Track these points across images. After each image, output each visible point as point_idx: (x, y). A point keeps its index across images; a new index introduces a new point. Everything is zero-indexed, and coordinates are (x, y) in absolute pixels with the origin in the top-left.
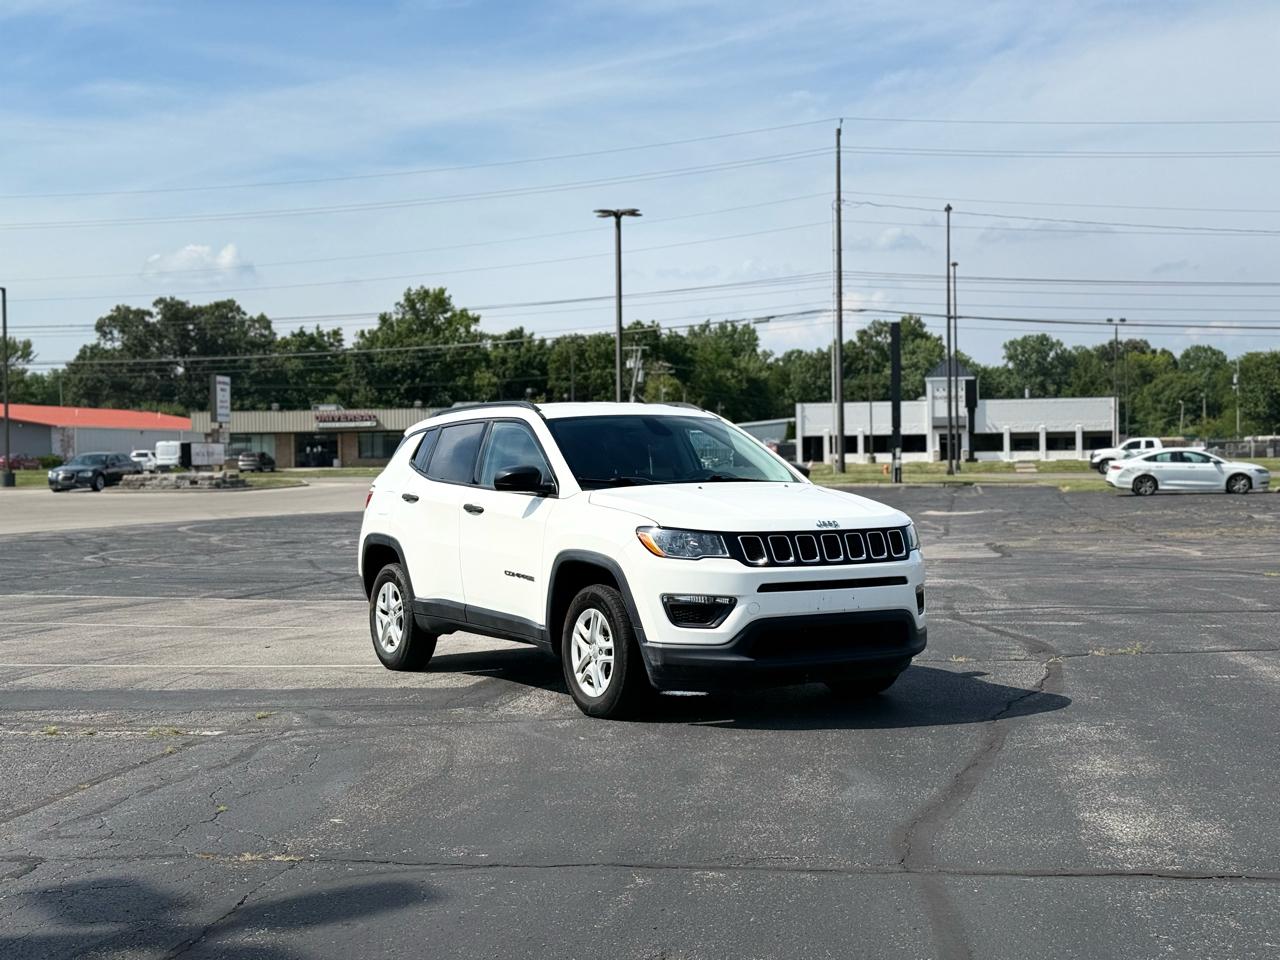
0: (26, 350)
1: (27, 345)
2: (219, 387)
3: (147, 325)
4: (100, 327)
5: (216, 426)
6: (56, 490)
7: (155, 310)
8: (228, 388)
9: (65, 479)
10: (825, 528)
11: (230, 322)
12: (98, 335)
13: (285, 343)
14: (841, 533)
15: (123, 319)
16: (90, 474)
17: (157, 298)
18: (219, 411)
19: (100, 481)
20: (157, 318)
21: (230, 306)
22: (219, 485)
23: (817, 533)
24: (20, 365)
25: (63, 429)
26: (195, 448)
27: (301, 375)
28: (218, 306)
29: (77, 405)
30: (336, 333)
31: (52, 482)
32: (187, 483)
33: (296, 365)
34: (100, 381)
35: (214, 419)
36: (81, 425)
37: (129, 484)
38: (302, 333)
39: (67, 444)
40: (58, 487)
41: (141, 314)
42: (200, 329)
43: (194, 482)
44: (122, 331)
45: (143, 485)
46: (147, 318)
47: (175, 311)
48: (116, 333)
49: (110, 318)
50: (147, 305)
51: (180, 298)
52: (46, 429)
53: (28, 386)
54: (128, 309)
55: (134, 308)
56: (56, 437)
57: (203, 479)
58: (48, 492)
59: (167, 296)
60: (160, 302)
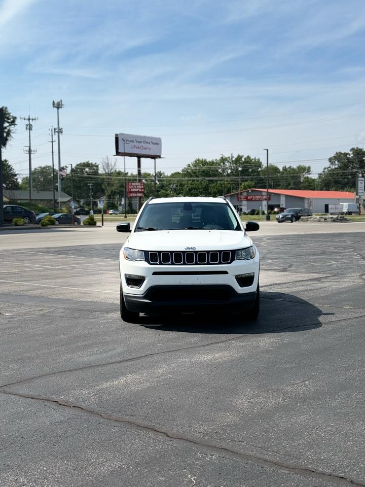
0: (309, 170)
1: (309, 168)
2: (359, 182)
3: (348, 159)
4: (330, 160)
5: (358, 197)
6: (279, 222)
7: (351, 153)
8: (363, 182)
9: (282, 218)
15: (339, 157)
16: (290, 216)
17: (351, 148)
18: (359, 191)
19: (294, 219)
20: (351, 156)
22: (335, 220)
24: (306, 175)
25: (309, 199)
26: (330, 206)
31: (277, 219)
32: (323, 220)
35: (357, 194)
36: (315, 197)
37: (303, 220)
39: (310, 204)
41: (346, 154)
43: (325, 219)
44: (338, 162)
45: (307, 220)
46: (348, 156)
48: (337, 162)
49: (334, 157)
50: (348, 151)
52: (303, 199)
54: (341, 153)
55: (343, 152)
56: (306, 202)
57: (329, 218)
58: (276, 223)
59: (355, 147)
60: (353, 149)
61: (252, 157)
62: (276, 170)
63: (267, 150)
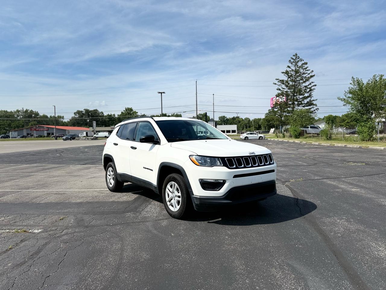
0: (63, 118)
1: (63, 117)
2: (94, 123)
3: (83, 113)
4: (75, 113)
5: (93, 129)
6: (64, 140)
7: (84, 111)
8: (95, 123)
9: (65, 138)
10: (251, 155)
11: (96, 113)
12: (74, 115)
13: (106, 116)
14: (256, 156)
15: (79, 112)
16: (70, 138)
17: (84, 109)
18: (94, 127)
19: (72, 139)
20: (84, 112)
21: (96, 110)
22: (92, 139)
23: (249, 157)
24: (62, 120)
25: (68, 130)
26: (88, 133)
27: (108, 121)
28: (94, 110)
29: (71, 126)
30: (114, 115)
31: (63, 139)
32: (87, 139)
33: (108, 119)
34: (75, 122)
35: (93, 128)
36: (72, 129)
37: (77, 139)
38: (109, 115)
39: (69, 133)
40: (65, 140)
41: (82, 111)
42: (92, 114)
43: (88, 139)
44: (78, 114)
45: (79, 139)
46: (83, 112)
47: (87, 111)
48: (77, 115)
49: (76, 112)
50: (82, 110)
51: (88, 109)
52: (65, 130)
53: (64, 123)
54: (79, 111)
55: (80, 110)
56: (67, 132)
57: (90, 138)
58: (62, 141)
59: (86, 108)
60: (85, 109)
61: (34, 110)
62: (46, 117)
63: (55, 106)
